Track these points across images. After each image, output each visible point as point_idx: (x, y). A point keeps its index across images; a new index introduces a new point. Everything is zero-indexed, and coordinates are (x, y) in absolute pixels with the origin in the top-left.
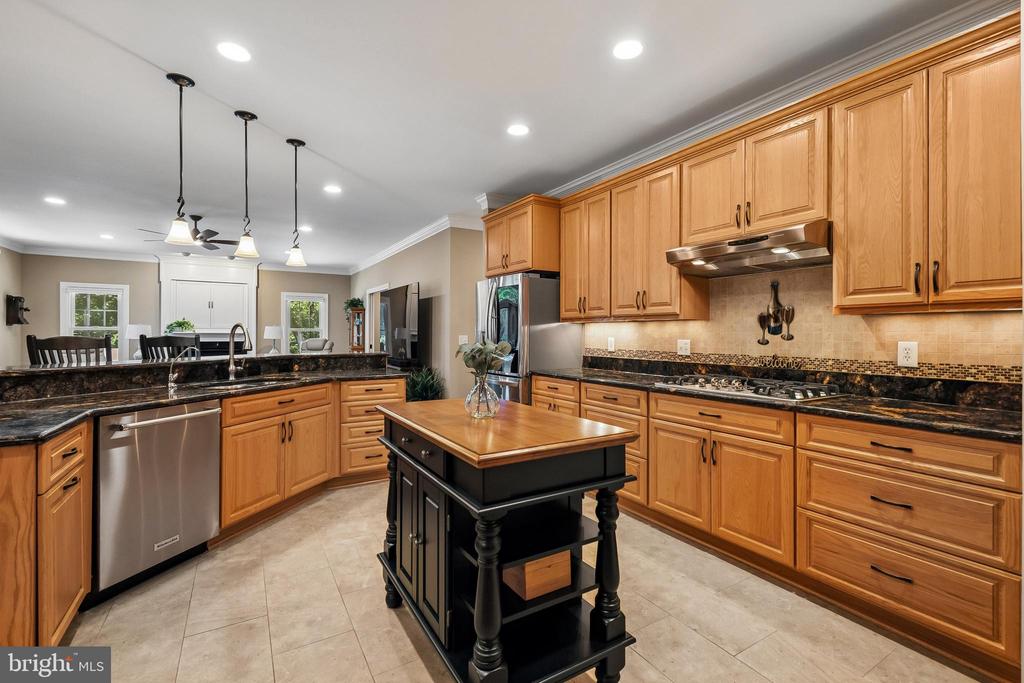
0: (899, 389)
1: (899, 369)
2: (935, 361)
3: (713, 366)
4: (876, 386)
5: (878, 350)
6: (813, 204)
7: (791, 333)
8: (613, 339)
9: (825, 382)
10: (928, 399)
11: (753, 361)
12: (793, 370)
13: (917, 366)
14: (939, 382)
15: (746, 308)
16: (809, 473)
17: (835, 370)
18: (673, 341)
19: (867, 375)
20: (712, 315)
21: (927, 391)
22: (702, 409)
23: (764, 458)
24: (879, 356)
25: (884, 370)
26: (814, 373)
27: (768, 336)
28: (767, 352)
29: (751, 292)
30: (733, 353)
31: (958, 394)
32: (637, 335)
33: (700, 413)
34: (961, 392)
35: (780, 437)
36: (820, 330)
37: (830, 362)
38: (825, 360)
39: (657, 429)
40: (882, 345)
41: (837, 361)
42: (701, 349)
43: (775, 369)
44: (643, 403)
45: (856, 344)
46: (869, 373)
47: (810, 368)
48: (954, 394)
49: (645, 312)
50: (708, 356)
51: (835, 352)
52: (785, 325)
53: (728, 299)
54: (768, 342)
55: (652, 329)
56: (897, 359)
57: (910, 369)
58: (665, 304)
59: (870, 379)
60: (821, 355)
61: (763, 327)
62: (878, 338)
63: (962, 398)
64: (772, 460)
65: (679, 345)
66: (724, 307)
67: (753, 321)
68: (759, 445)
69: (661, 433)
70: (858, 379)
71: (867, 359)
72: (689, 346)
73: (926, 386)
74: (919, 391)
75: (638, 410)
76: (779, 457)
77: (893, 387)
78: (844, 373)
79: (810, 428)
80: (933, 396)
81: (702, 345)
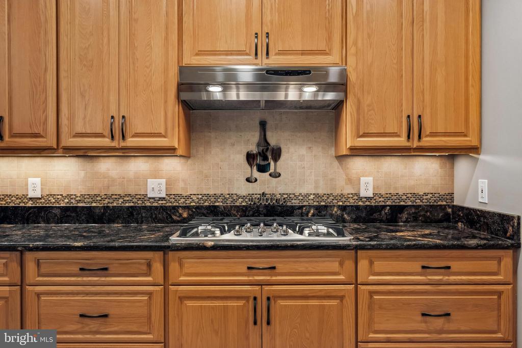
0: (364, 215)
1: (361, 199)
2: (383, 192)
3: (197, 208)
4: (348, 214)
5: (347, 184)
6: (330, 50)
7: (278, 170)
8: (38, 181)
9: (310, 214)
10: (381, 221)
11: (240, 200)
12: (282, 206)
13: (372, 196)
14: (388, 208)
15: (233, 145)
16: (370, 307)
17: (315, 204)
18: (142, 180)
19: (339, 206)
20: (193, 152)
21: (381, 214)
22: (251, 262)
23: (326, 303)
24: (348, 190)
25: (352, 201)
26: (301, 207)
27: (256, 174)
28: (255, 189)
29: (238, 129)
30: (218, 192)
31: (399, 215)
32: (82, 174)
33: (249, 268)
34: (400, 214)
35: (341, 277)
36: (304, 168)
37: (312, 197)
38: (308, 195)
39: (182, 299)
40: (349, 181)
41: (317, 195)
42: (179, 189)
43: (266, 206)
44: (158, 267)
45: (332, 180)
46: (341, 203)
47: (295, 203)
48: (397, 215)
49: (123, 144)
50: (188, 197)
51: (316, 187)
52: (272, 163)
53: (213, 135)
54: (256, 180)
55: (107, 167)
56: (359, 191)
57: (368, 199)
58: (159, 135)
59: (343, 208)
60: (304, 191)
61: (251, 165)
62: (347, 175)
63: (401, 218)
64: (334, 303)
65: (150, 186)
66: (208, 143)
67: (241, 159)
68: (321, 290)
69: (190, 303)
70: (335, 209)
71: (340, 192)
72: (164, 188)
73: (380, 211)
74: (376, 215)
75: (149, 279)
76: (342, 298)
77: (359, 214)
78: (322, 206)
79: (371, 263)
80: (384, 218)
81: (181, 184)
